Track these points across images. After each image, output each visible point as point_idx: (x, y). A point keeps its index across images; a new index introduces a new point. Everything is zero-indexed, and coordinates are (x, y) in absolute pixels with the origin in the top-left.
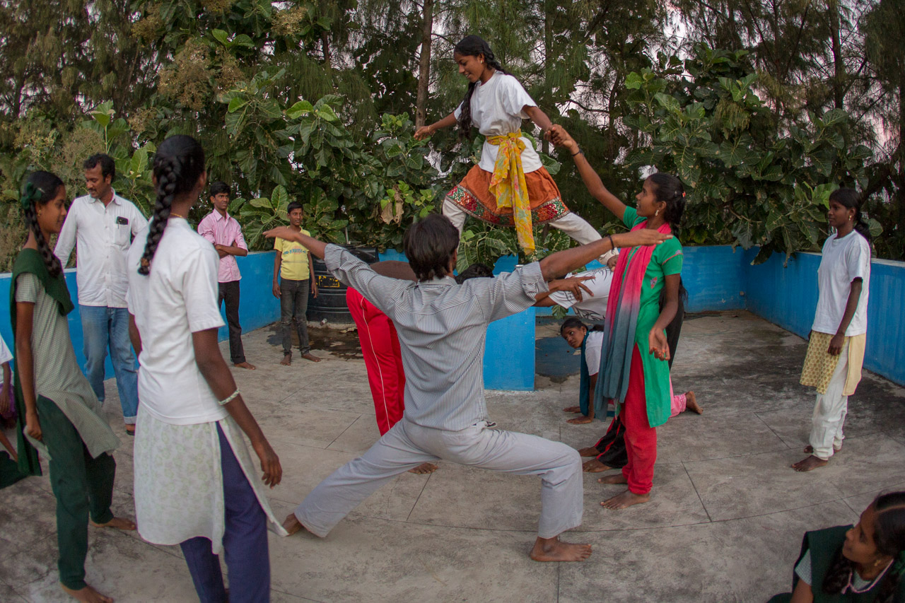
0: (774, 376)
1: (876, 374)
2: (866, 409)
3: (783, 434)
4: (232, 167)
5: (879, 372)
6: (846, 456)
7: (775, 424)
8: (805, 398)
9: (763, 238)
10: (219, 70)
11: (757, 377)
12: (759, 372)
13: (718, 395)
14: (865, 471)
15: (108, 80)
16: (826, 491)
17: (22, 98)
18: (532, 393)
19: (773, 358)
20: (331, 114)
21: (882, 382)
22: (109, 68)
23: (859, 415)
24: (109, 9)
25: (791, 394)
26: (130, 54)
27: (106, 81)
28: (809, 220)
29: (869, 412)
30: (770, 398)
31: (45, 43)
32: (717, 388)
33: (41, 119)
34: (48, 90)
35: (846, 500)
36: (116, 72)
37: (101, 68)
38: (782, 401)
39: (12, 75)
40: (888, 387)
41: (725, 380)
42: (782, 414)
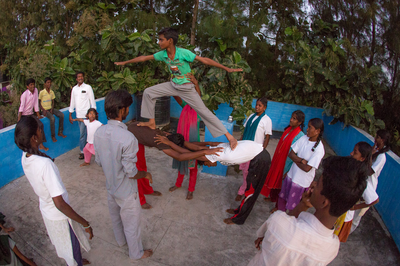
9: (336, 115)
10: (101, 20)
20: (148, 38)
28: (357, 114)
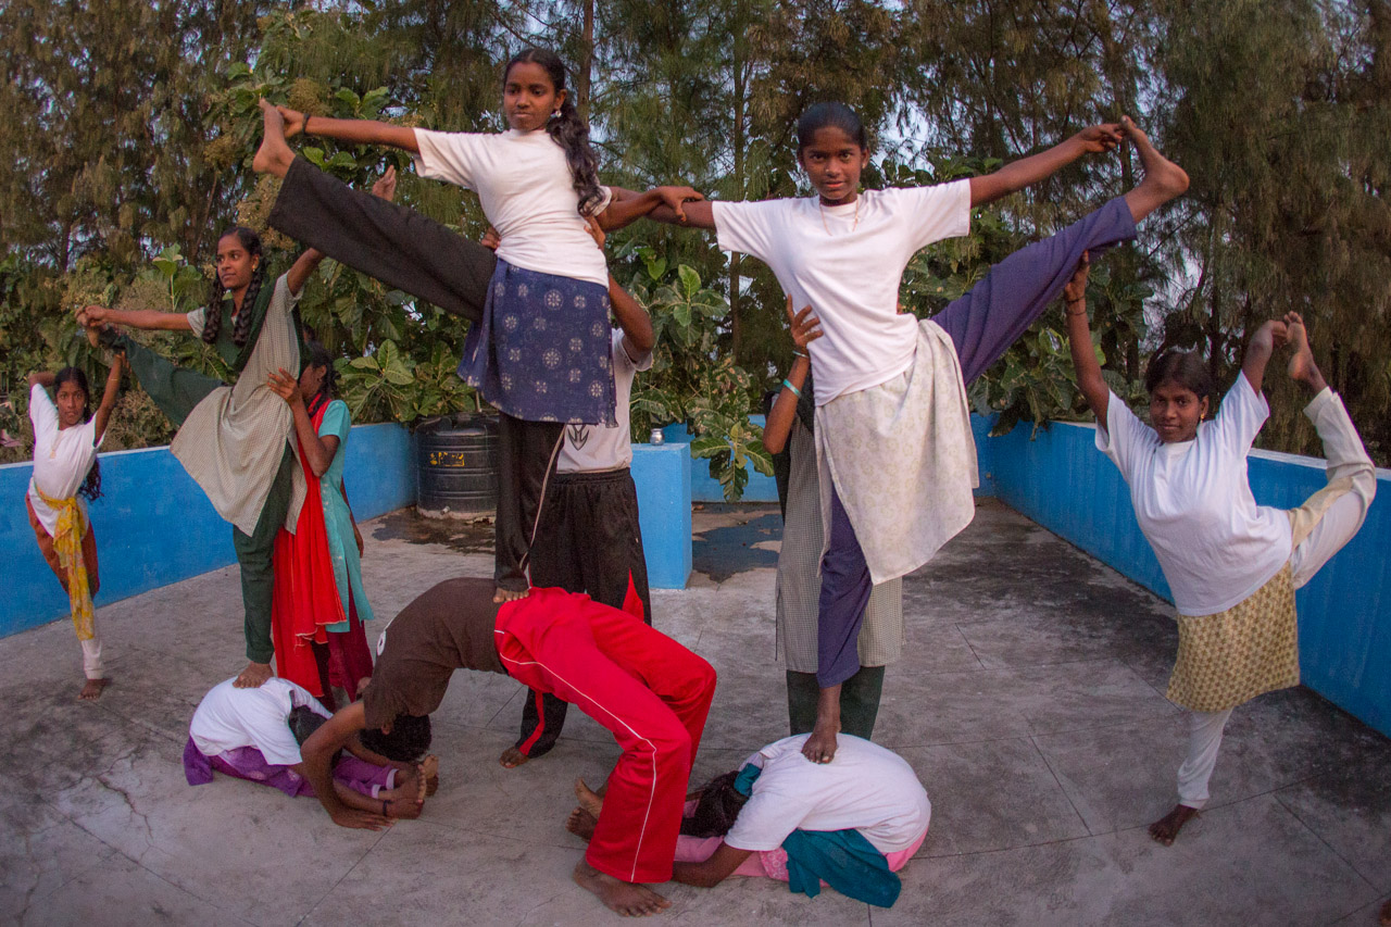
0: (1000, 579)
1: (1137, 584)
2: (1106, 627)
3: (983, 651)
4: (332, 319)
5: (1140, 581)
6: (1056, 683)
7: (978, 638)
8: (1030, 609)
9: (1002, 402)
11: (976, 581)
12: (981, 573)
13: (916, 601)
14: (1075, 705)
15: (177, 217)
16: (1012, 725)
17: (71, 245)
18: (681, 592)
19: (1006, 558)
21: (1143, 594)
22: (178, 200)
23: (1094, 634)
24: (176, 128)
25: (1013, 603)
26: (205, 181)
27: (177, 218)
28: (1060, 378)
29: (1109, 632)
30: (984, 606)
31: (96, 176)
32: (918, 592)
33: (95, 270)
34: (103, 234)
35: (1035, 739)
36: (188, 207)
37: (169, 203)
38: (997, 610)
39: (56, 217)
40: (1147, 600)
41: (932, 583)
42: (992, 626)
